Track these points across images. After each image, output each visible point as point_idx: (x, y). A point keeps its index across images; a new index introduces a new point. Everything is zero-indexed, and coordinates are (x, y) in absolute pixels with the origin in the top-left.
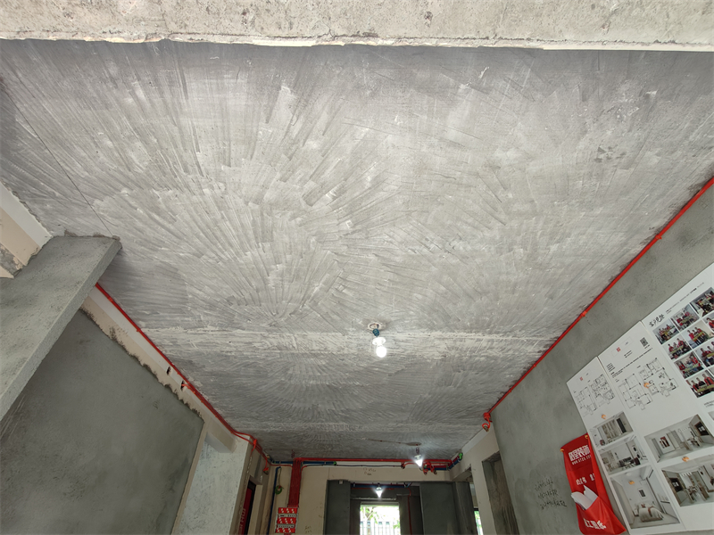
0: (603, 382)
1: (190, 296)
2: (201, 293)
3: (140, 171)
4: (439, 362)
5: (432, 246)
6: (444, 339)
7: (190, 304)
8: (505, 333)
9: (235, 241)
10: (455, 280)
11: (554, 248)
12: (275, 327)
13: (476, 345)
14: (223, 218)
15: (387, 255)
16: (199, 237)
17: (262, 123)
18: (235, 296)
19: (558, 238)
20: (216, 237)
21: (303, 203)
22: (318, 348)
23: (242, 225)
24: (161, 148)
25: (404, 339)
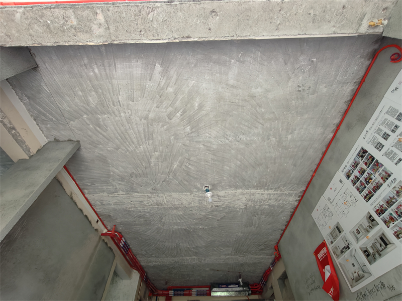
0: (327, 209)
1: (112, 173)
2: (117, 171)
3: (93, 106)
4: (244, 210)
5: (230, 139)
6: (244, 194)
7: (111, 178)
8: (276, 189)
9: (135, 140)
10: (244, 157)
11: (289, 137)
14: (130, 128)
15: (209, 145)
16: (118, 139)
17: (148, 81)
19: (290, 131)
20: (126, 138)
21: (167, 118)
22: (177, 203)
24: (103, 95)
25: (223, 195)
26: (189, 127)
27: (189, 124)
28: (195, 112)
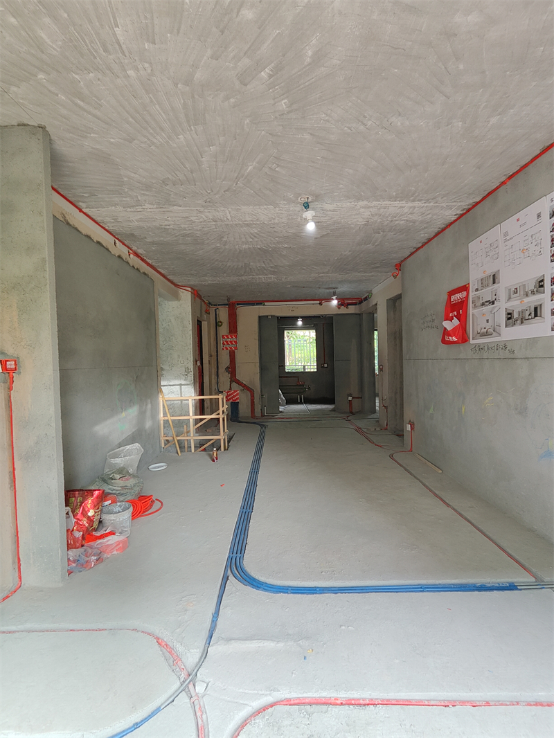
0: (495, 246)
1: (126, 179)
2: (136, 176)
3: (54, 52)
4: (362, 226)
5: (369, 123)
6: (369, 207)
7: (126, 186)
8: (428, 200)
9: (165, 125)
10: (387, 154)
11: (494, 120)
12: (210, 203)
14: (152, 101)
15: (322, 134)
16: (128, 123)
18: (170, 177)
20: (146, 122)
21: (237, 83)
22: (250, 219)
23: (173, 109)
24: (73, 24)
25: (332, 209)
26: (286, 100)
27: (285, 96)
28: (304, 70)
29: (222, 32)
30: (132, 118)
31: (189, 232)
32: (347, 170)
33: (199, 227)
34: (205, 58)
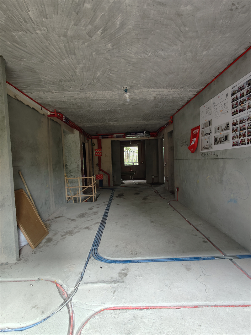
0: (210, 109)
1: (42, 79)
2: (47, 78)
4: (153, 100)
5: (150, 54)
6: (155, 91)
7: (43, 83)
8: (181, 88)
9: (57, 55)
10: (160, 68)
11: (205, 53)
12: (82, 90)
13: (168, 93)
14: (49, 45)
15: (129, 59)
16: (40, 54)
18: (63, 78)
19: (207, 48)
20: (48, 54)
21: (87, 36)
22: (102, 97)
23: (60, 48)
25: (138, 92)
26: (110, 44)
27: (110, 42)
28: (117, 30)
29: (77, 14)
30: (42, 52)
31: (75, 103)
32: (142, 75)
33: (79, 101)
34: (71, 25)
